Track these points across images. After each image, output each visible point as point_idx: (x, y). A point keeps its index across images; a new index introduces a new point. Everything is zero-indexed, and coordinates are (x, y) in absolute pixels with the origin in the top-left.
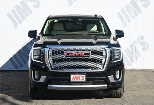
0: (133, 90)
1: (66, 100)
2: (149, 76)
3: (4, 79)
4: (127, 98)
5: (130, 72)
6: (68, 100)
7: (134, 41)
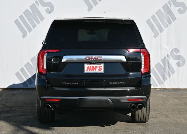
0: (161, 114)
1: (76, 127)
2: (184, 97)
3: (7, 99)
4: (151, 125)
5: (161, 92)
6: (78, 127)
7: (166, 55)
